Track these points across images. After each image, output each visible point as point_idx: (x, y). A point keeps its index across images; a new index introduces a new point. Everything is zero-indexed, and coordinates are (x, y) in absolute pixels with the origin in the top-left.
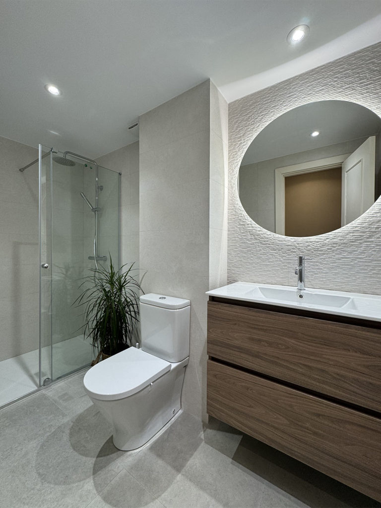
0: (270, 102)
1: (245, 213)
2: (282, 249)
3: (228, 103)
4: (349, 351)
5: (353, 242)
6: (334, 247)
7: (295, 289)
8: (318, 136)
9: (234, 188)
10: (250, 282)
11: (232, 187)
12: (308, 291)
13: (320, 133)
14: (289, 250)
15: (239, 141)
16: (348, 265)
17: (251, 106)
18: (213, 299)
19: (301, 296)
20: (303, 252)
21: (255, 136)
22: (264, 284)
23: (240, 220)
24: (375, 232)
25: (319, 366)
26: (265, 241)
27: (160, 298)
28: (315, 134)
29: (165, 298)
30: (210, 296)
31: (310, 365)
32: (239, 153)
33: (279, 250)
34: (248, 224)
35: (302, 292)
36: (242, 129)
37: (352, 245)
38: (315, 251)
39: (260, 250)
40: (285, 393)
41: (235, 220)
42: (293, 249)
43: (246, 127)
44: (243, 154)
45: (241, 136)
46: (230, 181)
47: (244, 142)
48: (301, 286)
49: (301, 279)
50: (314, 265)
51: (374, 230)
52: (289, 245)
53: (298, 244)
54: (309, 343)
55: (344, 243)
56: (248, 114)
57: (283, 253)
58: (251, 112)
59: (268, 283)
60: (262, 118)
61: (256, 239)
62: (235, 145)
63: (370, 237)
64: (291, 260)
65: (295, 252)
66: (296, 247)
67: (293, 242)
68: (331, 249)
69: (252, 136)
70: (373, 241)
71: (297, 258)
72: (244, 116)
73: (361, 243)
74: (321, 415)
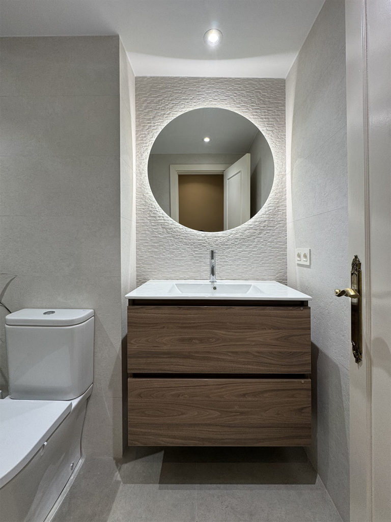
0: (180, 93)
1: (156, 204)
2: (194, 243)
3: (135, 76)
4: (265, 329)
5: (249, 237)
6: (236, 242)
7: (208, 282)
8: (209, 142)
9: (143, 175)
10: (162, 279)
11: (141, 174)
12: (218, 283)
13: (211, 140)
14: (200, 245)
15: (148, 123)
16: (246, 257)
17: (161, 89)
18: (134, 302)
19: (215, 288)
20: (212, 246)
21: (165, 124)
22: (178, 279)
23: (151, 211)
24: (263, 229)
25: (244, 350)
26: (177, 235)
27: (45, 313)
28: (207, 140)
29: (53, 312)
30: (129, 300)
31: (237, 350)
32: (149, 137)
33: (191, 245)
34: (160, 217)
35: (215, 283)
36: (152, 111)
37: (249, 240)
38: (222, 245)
39: (173, 245)
40: (216, 385)
41: (144, 210)
42: (204, 243)
43: (156, 110)
44: (154, 139)
45: (150, 118)
46: (138, 166)
47: (154, 126)
48: (213, 279)
49: (213, 273)
50: (221, 259)
51: (262, 228)
52: (199, 240)
53: (208, 238)
54: (236, 331)
55: (243, 238)
56: (157, 97)
57: (195, 248)
58: (161, 96)
59: (181, 279)
60: (173, 107)
61: (168, 233)
62: (144, 126)
63: (260, 233)
64: (202, 254)
65: (205, 246)
66: (206, 241)
67: (203, 237)
68: (234, 243)
69: (162, 122)
70: (261, 237)
71: (209, 252)
72: (154, 97)
73: (255, 239)
74: (247, 394)
